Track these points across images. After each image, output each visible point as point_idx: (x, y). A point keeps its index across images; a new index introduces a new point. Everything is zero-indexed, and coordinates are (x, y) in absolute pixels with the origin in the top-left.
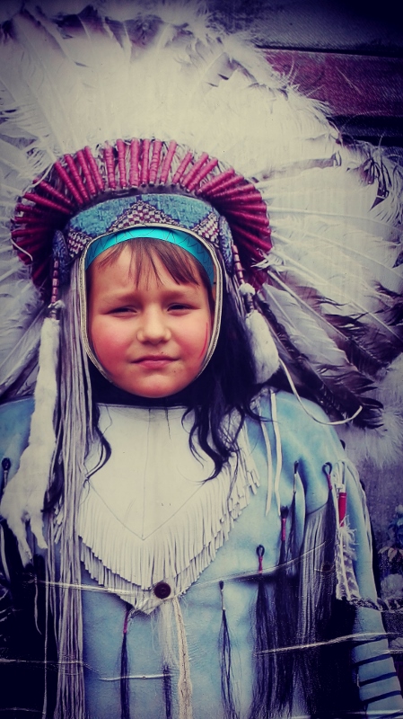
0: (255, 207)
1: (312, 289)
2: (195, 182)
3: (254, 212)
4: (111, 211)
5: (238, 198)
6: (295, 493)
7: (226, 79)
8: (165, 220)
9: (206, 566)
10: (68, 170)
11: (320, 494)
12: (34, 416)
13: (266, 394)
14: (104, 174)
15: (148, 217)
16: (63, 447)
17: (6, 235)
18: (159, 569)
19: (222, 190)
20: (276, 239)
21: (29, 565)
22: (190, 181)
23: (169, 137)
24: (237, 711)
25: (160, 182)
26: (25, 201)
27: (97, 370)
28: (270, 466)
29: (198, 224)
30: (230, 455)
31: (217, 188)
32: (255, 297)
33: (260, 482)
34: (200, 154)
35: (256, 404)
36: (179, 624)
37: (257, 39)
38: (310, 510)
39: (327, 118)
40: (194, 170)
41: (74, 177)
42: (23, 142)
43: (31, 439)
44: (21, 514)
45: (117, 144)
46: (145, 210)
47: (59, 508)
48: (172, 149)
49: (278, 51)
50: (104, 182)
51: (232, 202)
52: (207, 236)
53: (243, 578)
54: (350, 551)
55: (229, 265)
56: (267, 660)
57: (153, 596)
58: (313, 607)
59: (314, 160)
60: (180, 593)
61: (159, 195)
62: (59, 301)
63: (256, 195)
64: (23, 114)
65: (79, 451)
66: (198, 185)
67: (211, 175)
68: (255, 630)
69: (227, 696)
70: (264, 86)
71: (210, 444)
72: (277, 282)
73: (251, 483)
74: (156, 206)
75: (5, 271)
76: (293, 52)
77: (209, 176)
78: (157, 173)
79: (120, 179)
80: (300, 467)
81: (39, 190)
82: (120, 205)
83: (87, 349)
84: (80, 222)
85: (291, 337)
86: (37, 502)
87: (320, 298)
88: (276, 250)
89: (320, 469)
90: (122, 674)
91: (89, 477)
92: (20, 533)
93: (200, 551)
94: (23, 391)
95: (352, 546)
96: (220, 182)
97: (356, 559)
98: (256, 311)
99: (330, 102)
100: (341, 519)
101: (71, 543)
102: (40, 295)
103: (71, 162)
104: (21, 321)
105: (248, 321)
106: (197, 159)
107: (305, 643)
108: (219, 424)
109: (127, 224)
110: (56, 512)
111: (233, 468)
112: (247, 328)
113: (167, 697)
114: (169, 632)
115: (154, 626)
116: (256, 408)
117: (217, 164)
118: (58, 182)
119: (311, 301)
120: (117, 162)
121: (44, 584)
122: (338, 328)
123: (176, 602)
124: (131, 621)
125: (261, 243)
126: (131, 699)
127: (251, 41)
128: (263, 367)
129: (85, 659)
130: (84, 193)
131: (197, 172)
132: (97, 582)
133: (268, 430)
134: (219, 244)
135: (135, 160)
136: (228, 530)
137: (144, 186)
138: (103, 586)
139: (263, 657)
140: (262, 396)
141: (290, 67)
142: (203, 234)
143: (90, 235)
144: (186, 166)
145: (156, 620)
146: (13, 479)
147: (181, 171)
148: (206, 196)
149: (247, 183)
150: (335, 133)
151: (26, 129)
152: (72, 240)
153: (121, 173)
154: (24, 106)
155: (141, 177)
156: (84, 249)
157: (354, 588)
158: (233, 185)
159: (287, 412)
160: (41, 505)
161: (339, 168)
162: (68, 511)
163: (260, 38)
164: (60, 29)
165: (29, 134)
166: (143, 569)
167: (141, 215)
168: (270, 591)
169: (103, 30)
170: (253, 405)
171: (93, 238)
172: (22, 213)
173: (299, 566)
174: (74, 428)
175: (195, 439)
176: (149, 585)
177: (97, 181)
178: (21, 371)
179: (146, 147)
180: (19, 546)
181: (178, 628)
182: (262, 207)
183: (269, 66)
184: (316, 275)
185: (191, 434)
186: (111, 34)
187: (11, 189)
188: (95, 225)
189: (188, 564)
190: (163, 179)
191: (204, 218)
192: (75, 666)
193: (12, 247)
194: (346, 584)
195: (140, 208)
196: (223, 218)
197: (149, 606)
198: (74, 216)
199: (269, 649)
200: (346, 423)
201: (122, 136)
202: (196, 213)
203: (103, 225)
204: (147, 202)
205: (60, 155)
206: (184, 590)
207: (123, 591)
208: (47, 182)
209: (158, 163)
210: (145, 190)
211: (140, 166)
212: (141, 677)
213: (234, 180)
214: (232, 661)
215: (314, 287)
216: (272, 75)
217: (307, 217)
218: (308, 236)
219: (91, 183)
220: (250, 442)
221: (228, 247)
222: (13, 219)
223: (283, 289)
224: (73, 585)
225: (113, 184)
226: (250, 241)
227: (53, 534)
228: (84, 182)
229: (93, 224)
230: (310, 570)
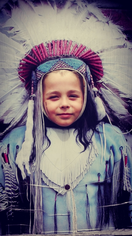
0: (98, 62)
1: (117, 89)
2: (78, 54)
3: (98, 63)
4: (50, 64)
5: (92, 59)
6: (110, 156)
7: (88, 19)
8: (68, 67)
9: (81, 180)
10: (36, 51)
11: (119, 157)
12: (26, 132)
13: (101, 124)
14: (48, 52)
15: (62, 66)
16: (36, 142)
17: (16, 73)
18: (66, 180)
19: (87, 56)
20: (105, 72)
21: (25, 179)
22: (76, 54)
23: (70, 39)
24: (91, 226)
25: (67, 54)
26: (22, 61)
27: (46, 117)
28: (102, 147)
29: (79, 68)
30: (89, 144)
31: (85, 56)
32: (98, 92)
33: (99, 152)
34: (80, 44)
35: (98, 127)
37: (99, 5)
38: (115, 162)
39: (122, 31)
41: (38, 53)
42: (21, 42)
43: (25, 139)
44: (22, 163)
45: (52, 42)
46: (62, 64)
47: (34, 161)
48: (71, 43)
49: (105, 9)
50: (48, 54)
51: (90, 60)
52: (82, 72)
54: (128, 175)
55: (89, 82)
56: (101, 209)
57: (64, 189)
58: (116, 193)
59: (118, 46)
60: (73, 188)
61: (66, 58)
62: (34, 94)
63: (98, 58)
64: (21, 32)
65: (40, 143)
66: (79, 55)
67: (83, 51)
68: (97, 200)
69: (88, 221)
70: (101, 21)
71: (83, 140)
72: (105, 87)
73: (96, 153)
74: (65, 62)
75: (16, 85)
76: (111, 9)
77: (83, 52)
78: (65, 51)
79: (53, 53)
80: (112, 148)
81: (27, 58)
82: (53, 62)
83: (43, 110)
84: (40, 68)
85: (110, 105)
86: (28, 159)
87: (119, 92)
88: (105, 76)
89: (119, 148)
90: (55, 214)
91: (44, 151)
92: (22, 169)
93: (79, 175)
94: (23, 124)
95: (129, 173)
96: (86, 54)
97: (130, 177)
98: (98, 97)
99: (123, 26)
100: (125, 165)
101: (38, 172)
102: (28, 92)
103: (37, 48)
104: (22, 101)
105: (95, 100)
106: (79, 46)
107: (114, 204)
108: (86, 134)
109: (56, 69)
110: (33, 162)
111: (90, 148)
112: (95, 102)
113: (69, 221)
114: (70, 200)
115: (65, 199)
116: (98, 129)
117: (85, 48)
118: (33, 55)
119: (117, 93)
120: (52, 48)
121: (30, 185)
122: (125, 102)
123: (72, 191)
124: (57, 197)
125: (100, 74)
126: (58, 222)
127: (97, 6)
128: (100, 115)
129: (43, 209)
130: (42, 58)
131: (79, 51)
132: (47, 184)
133: (102, 136)
134: (86, 75)
135: (58, 47)
136: (89, 168)
137: (61, 56)
138: (48, 186)
139: (100, 209)
140: (100, 125)
141: (110, 15)
142: (81, 71)
143: (44, 72)
144: (75, 49)
145: (65, 197)
146: (20, 152)
147: (73, 50)
148: (82, 58)
149: (95, 54)
150: (125, 36)
151: (23, 37)
152: (38, 74)
154: (22, 30)
155: (60, 53)
156: (42, 77)
157: (130, 187)
158: (91, 55)
159: (108, 130)
160: (29, 160)
161: (126, 48)
162: (37, 162)
163: (100, 5)
164: (33, 3)
165: (23, 39)
166: (61, 181)
167: (60, 65)
168: (102, 188)
169: (47, 4)
170: (97, 128)
171: (45, 73)
172: (22, 65)
173: (112, 180)
174: (39, 136)
175: (78, 139)
176: (63, 185)
177: (46, 54)
178: (22, 117)
179: (62, 42)
180: (22, 173)
181: (73, 199)
182: (100, 62)
183: (103, 14)
184: (118, 84)
185: (77, 137)
186: (50, 5)
187: (18, 58)
189: (76, 179)
190: (68, 53)
191: (81, 66)
192: (40, 211)
193: (18, 77)
194: (127, 185)
195: (60, 63)
196: (88, 66)
197: (63, 192)
198: (38, 66)
199: (102, 206)
200: (128, 133)
201: (54, 39)
202: (78, 64)
203: (48, 69)
204: (62, 61)
205: (34, 46)
206: (74, 187)
207: (55, 188)
208: (30, 55)
209: (66, 48)
210: (61, 57)
211: (60, 49)
212: (61, 215)
213: (91, 53)
214: (90, 210)
215: (117, 88)
216: (104, 17)
217: (115, 65)
218: (116, 71)
219: (44, 55)
220: (96, 140)
221: (89, 76)
222: (19, 68)
223: (107, 89)
224: (39, 186)
225: (51, 55)
226: (96, 74)
227: (32, 169)
228: (42, 54)
229: (44, 69)
230: (115, 181)
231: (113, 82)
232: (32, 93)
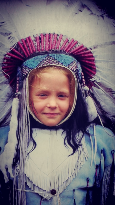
2: (69, 49)
3: (90, 60)
4: (38, 60)
5: (84, 55)
6: (101, 160)
7: (81, 11)
8: (57, 63)
9: (69, 184)
10: (23, 45)
11: (110, 160)
12: (10, 132)
13: (92, 126)
14: (36, 46)
15: (51, 62)
16: (20, 143)
18: (52, 185)
19: (79, 52)
20: (98, 70)
21: (7, 183)
22: (67, 49)
25: (56, 49)
26: (7, 56)
28: (93, 151)
29: (69, 65)
30: (78, 147)
31: (77, 51)
32: (89, 91)
33: (89, 156)
34: (71, 39)
35: (88, 129)
36: (59, 203)
38: (106, 166)
40: (69, 45)
41: (25, 47)
42: (6, 34)
43: (8, 140)
44: (5, 166)
45: (41, 35)
46: (50, 60)
47: (18, 164)
48: (61, 37)
50: (36, 49)
51: (82, 57)
52: (73, 69)
53: (82, 188)
55: (80, 80)
57: (50, 194)
58: (105, 198)
59: (112, 42)
60: (59, 193)
61: (55, 54)
62: (19, 92)
63: (91, 54)
64: (6, 24)
65: (25, 144)
70: (95, 14)
71: (72, 143)
72: (97, 86)
73: (86, 156)
74: (54, 58)
77: (74, 47)
78: (55, 46)
79: (42, 48)
80: (103, 151)
81: (12, 52)
82: (42, 58)
83: (28, 109)
84: (27, 64)
85: (102, 106)
86: (10, 162)
87: (113, 92)
88: (98, 74)
89: (110, 152)
91: (28, 154)
92: (4, 172)
93: (67, 179)
94: (6, 124)
96: (78, 49)
98: (89, 96)
101: (22, 176)
102: (12, 90)
103: (24, 42)
104: (5, 99)
105: (86, 100)
106: (70, 41)
108: (75, 136)
109: (44, 65)
110: (17, 165)
111: (79, 151)
112: (86, 102)
115: (50, 204)
116: (88, 131)
117: (77, 43)
118: (19, 49)
119: (110, 93)
120: (40, 42)
121: (13, 189)
123: (58, 196)
124: (42, 202)
125: (92, 72)
128: (91, 116)
130: (29, 53)
131: (70, 46)
132: (31, 189)
133: (92, 138)
134: (77, 72)
135: (47, 41)
136: (77, 173)
137: (50, 51)
138: (33, 190)
140: (90, 126)
141: (105, 7)
142: (71, 68)
143: (30, 69)
144: (66, 43)
145: (51, 201)
146: (2, 154)
147: (64, 45)
148: (73, 54)
149: (88, 50)
151: (8, 29)
152: (24, 70)
153: (42, 46)
154: (7, 21)
155: (49, 47)
156: (28, 74)
158: (83, 51)
159: (100, 132)
160: (12, 163)
162: (21, 165)
165: (9, 31)
166: (47, 185)
167: (49, 61)
168: (91, 193)
170: (87, 129)
171: (32, 69)
172: (6, 60)
173: (101, 184)
174: (23, 137)
175: (66, 141)
176: (49, 190)
177: (33, 49)
178: (5, 117)
179: (51, 36)
180: (4, 177)
181: (59, 204)
182: (93, 59)
183: (97, 7)
184: (112, 84)
185: (65, 139)
187: (2, 51)
188: (32, 65)
189: (63, 183)
190: (57, 48)
191: (72, 63)
193: (2, 73)
195: (49, 59)
196: (79, 63)
197: (49, 197)
201: (42, 32)
202: (69, 61)
203: (35, 65)
204: (51, 57)
205: (20, 39)
206: (61, 192)
207: (40, 192)
208: (15, 49)
209: (56, 42)
210: (51, 52)
211: (49, 43)
213: (83, 48)
215: (111, 88)
216: (98, 10)
217: (109, 63)
218: (109, 70)
219: (31, 49)
220: (86, 142)
221: (80, 73)
222: (3, 62)
223: (99, 88)
224: (23, 190)
225: (39, 50)
226: (88, 71)
227: (16, 173)
228: (29, 49)
229: (31, 64)
230: (105, 186)
231: (106, 81)
232: (17, 91)
